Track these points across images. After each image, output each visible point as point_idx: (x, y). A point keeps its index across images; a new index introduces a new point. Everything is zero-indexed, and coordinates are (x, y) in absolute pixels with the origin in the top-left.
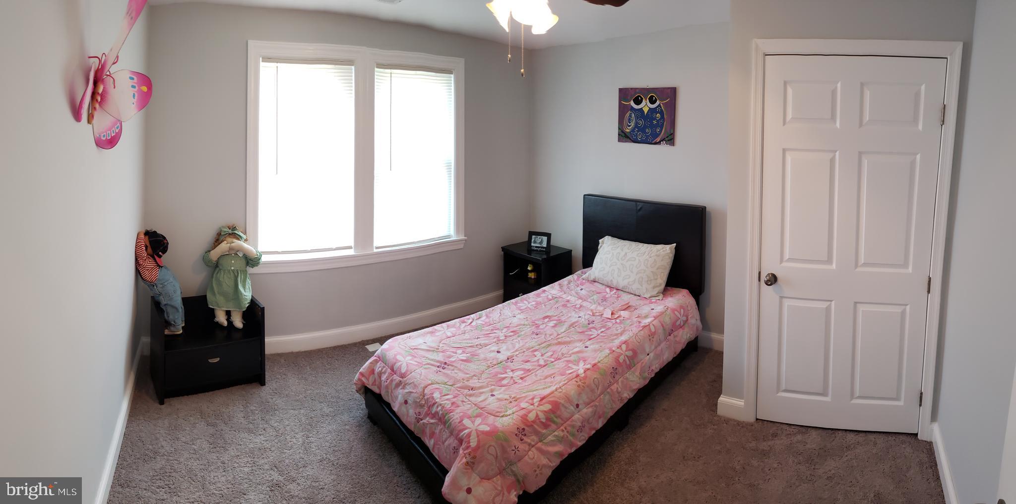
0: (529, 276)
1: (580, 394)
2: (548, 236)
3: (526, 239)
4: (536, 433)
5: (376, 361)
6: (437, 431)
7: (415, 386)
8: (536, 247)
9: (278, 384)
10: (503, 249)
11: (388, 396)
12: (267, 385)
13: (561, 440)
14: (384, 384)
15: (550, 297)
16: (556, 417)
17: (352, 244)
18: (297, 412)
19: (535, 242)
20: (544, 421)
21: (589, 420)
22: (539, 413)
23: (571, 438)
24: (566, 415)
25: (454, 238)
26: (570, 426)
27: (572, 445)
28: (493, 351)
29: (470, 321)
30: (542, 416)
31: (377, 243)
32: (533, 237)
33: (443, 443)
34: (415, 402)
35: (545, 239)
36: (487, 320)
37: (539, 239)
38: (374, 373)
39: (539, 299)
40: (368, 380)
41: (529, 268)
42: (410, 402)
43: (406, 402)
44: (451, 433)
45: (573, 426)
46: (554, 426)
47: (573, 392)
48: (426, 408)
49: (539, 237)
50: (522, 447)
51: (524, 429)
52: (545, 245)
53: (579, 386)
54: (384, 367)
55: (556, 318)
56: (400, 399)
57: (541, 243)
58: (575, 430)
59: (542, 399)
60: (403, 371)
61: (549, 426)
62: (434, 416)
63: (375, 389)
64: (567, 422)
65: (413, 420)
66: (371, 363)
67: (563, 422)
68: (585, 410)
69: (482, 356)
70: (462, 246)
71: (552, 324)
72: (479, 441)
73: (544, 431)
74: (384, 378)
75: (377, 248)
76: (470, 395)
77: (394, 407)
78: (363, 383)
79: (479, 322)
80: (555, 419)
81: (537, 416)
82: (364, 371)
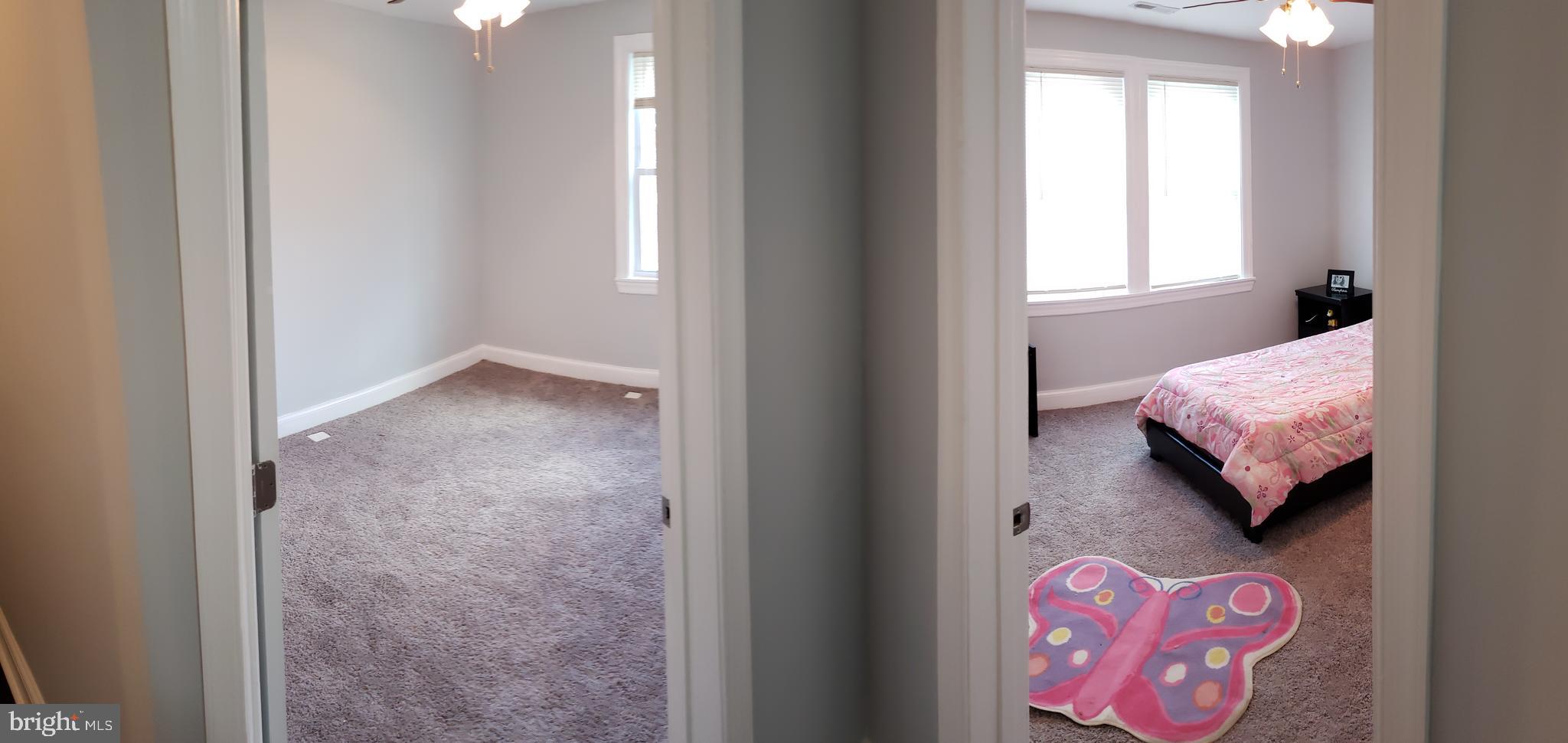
0: (1329, 324)
1: (1360, 406)
2: (1351, 274)
3: (1325, 282)
4: (1314, 430)
5: (1158, 391)
6: (1218, 433)
7: (1197, 399)
8: (1337, 288)
9: (1051, 435)
10: (1298, 292)
11: (1172, 419)
12: (1039, 436)
13: (1339, 444)
14: (1166, 408)
15: (1346, 336)
16: (1334, 422)
17: (1126, 282)
18: (1075, 456)
19: (1335, 283)
20: (1322, 420)
21: (1368, 433)
22: (1317, 413)
23: (1350, 447)
24: (1344, 422)
25: (1242, 277)
26: (1348, 434)
27: (1350, 454)
28: (1278, 376)
29: (1255, 355)
30: (1320, 417)
31: (1152, 282)
32: (1333, 276)
33: (1223, 441)
34: (1198, 413)
35: (1347, 278)
36: (1273, 355)
37: (1339, 278)
38: (1156, 403)
39: (1333, 338)
40: (1150, 410)
41: (1329, 314)
42: (1192, 415)
43: (1189, 417)
44: (1231, 429)
45: (1352, 436)
46: (1330, 429)
47: (1352, 404)
48: (1208, 415)
49: (1340, 276)
50: (1298, 438)
51: (1301, 424)
52: (1346, 286)
53: (1359, 399)
54: (1166, 393)
55: (1349, 353)
56: (1183, 415)
57: (1342, 283)
58: (1354, 440)
59: (1322, 403)
60: (1185, 390)
61: (1327, 427)
62: (1215, 420)
63: (1159, 419)
64: (1346, 430)
65: (1196, 430)
66: (1153, 393)
67: (1341, 429)
68: (1364, 423)
69: (1265, 379)
70: (1250, 288)
71: (1344, 357)
72: (1257, 429)
73: (1322, 430)
74: (1166, 402)
75: (1154, 287)
76: (1252, 402)
77: (1178, 427)
78: (1146, 415)
79: (1265, 356)
80: (1332, 423)
81: (1315, 415)
82: (1146, 402)
